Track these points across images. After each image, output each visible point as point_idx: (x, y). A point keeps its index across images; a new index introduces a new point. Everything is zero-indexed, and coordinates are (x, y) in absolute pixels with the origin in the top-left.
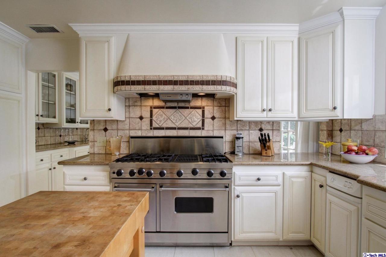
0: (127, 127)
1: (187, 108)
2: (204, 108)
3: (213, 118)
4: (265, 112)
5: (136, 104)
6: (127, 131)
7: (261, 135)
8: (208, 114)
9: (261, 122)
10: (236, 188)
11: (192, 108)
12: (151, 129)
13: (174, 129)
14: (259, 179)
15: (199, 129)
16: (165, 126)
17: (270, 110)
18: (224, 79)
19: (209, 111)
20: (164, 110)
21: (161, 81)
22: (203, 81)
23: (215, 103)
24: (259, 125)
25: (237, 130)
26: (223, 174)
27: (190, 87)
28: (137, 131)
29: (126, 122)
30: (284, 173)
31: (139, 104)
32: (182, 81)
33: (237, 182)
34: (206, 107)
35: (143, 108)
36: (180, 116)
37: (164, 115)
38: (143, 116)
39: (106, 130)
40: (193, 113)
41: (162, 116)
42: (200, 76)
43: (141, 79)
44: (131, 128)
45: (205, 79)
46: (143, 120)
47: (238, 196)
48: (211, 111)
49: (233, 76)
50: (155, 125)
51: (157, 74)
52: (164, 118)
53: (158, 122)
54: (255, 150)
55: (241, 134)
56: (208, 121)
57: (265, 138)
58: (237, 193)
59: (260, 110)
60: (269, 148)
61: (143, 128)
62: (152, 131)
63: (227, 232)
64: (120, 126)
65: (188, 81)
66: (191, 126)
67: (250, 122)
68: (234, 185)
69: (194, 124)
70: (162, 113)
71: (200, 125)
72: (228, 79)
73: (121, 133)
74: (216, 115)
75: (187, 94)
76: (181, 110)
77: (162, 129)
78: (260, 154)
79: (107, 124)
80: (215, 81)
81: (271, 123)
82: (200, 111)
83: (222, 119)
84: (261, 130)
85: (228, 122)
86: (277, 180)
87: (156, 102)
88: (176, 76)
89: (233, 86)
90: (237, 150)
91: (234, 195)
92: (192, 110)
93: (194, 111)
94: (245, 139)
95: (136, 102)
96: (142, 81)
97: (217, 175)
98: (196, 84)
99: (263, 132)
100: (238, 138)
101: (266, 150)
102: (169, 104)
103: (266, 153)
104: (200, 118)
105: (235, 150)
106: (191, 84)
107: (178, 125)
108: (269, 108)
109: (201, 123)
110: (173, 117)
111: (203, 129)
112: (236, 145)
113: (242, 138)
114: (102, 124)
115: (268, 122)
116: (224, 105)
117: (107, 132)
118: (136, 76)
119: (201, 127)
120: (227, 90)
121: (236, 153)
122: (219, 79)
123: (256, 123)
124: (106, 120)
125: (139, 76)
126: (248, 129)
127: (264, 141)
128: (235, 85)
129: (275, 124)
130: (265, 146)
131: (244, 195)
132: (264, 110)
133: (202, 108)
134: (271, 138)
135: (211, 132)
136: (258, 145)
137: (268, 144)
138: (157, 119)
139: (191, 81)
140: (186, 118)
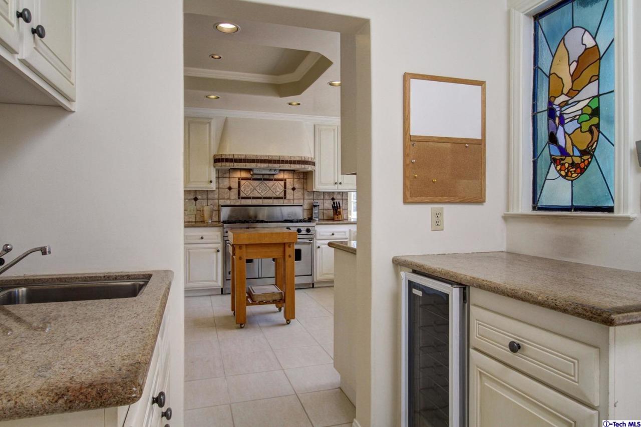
0: (216, 196)
1: (272, 180)
2: (285, 180)
3: (294, 189)
4: (337, 185)
5: (225, 175)
6: (217, 201)
7: (334, 203)
8: (289, 186)
9: (333, 193)
10: (318, 241)
11: (275, 180)
12: (239, 198)
13: (260, 198)
14: (333, 234)
15: (281, 198)
16: (251, 195)
17: (340, 183)
18: (307, 160)
19: (290, 183)
20: (251, 181)
21: (258, 160)
22: (291, 161)
23: (296, 176)
24: (331, 195)
25: (314, 199)
26: (308, 231)
27: (281, 165)
28: (225, 200)
29: (215, 192)
30: (350, 230)
31: (227, 175)
32: (275, 160)
33: (318, 237)
34: (287, 180)
35: (232, 179)
36: (265, 186)
37: (251, 186)
38: (232, 186)
39: (196, 199)
40: (276, 184)
41: (249, 187)
42: (289, 156)
43: (243, 157)
44: (221, 197)
45: (293, 159)
46: (231, 190)
47: (319, 247)
48: (292, 182)
49: (313, 157)
50: (242, 195)
51: (256, 154)
52: (251, 189)
53: (246, 192)
54: (329, 216)
55: (317, 203)
56: (289, 191)
57: (337, 205)
58: (318, 245)
59: (332, 182)
60: (340, 213)
61: (232, 198)
62: (239, 200)
63: (311, 275)
64: (210, 196)
65: (279, 160)
66: (275, 196)
67: (324, 193)
68: (316, 239)
69: (278, 194)
70: (249, 184)
71: (282, 195)
72: (310, 160)
73: (210, 202)
74: (297, 186)
75: (275, 170)
76: (266, 182)
77: (249, 198)
78: (333, 219)
79: (198, 193)
80: (300, 161)
81: (341, 193)
82: (282, 183)
83: (301, 190)
84: (333, 199)
85: (306, 193)
86: (345, 235)
87: (244, 175)
88: (270, 156)
89: (313, 165)
90: (314, 216)
91: (316, 246)
92: (276, 181)
93: (277, 183)
94: (321, 207)
95: (225, 173)
96: (244, 159)
97: (304, 232)
98: (286, 163)
99: (335, 201)
100: (315, 206)
101: (337, 215)
102: (255, 177)
103: (338, 218)
104: (283, 188)
105: (312, 216)
106: (282, 163)
107: (263, 194)
108: (340, 181)
109: (283, 193)
110: (258, 188)
111: (285, 198)
112: (313, 212)
113: (319, 206)
114: (193, 194)
115: (339, 193)
116: (302, 177)
117: (197, 201)
118: (238, 155)
119: (284, 197)
120: (308, 168)
121: (313, 218)
122: (303, 159)
123: (329, 193)
124: (196, 191)
125: (241, 155)
126: (322, 197)
127: (336, 209)
128: (314, 164)
129: (344, 195)
130: (336, 212)
131: (322, 246)
132: (336, 183)
133: (284, 180)
134: (341, 206)
135: (292, 201)
136: (331, 212)
137: (339, 210)
138: (244, 190)
139: (282, 161)
140: (270, 188)
